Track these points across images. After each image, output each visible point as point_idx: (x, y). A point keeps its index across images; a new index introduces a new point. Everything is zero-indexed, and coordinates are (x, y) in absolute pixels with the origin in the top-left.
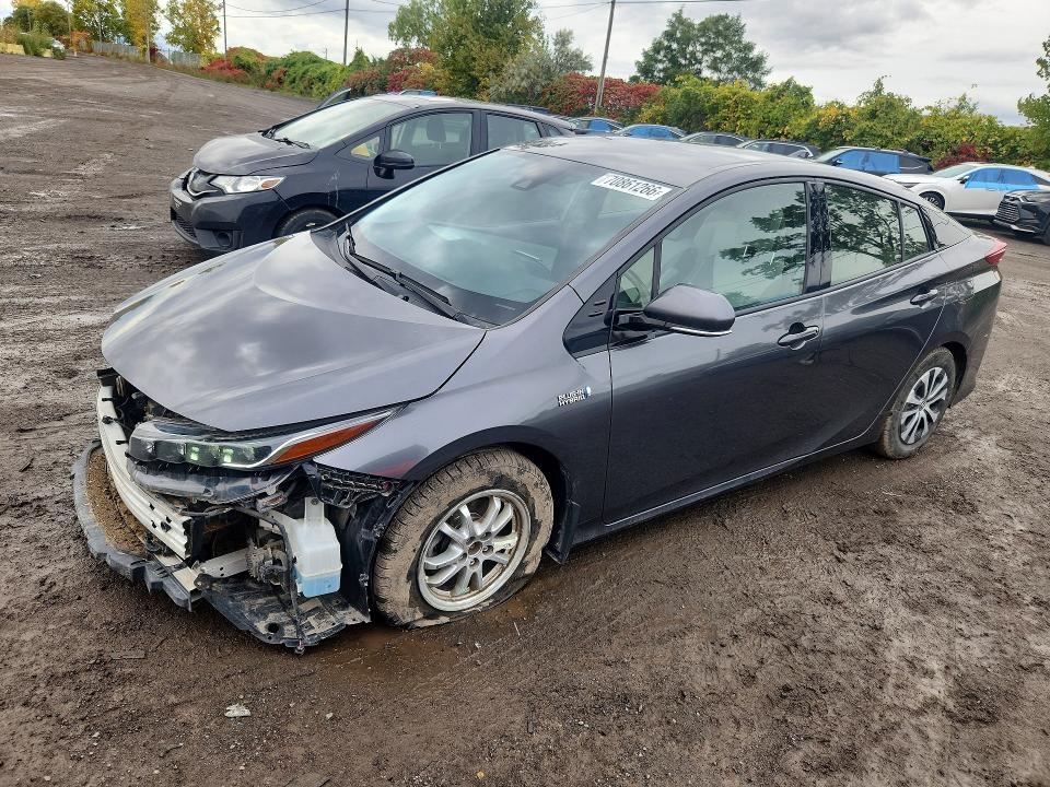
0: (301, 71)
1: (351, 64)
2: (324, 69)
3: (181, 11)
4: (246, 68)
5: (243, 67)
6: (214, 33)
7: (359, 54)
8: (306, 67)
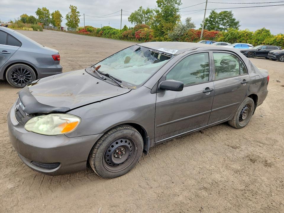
0: (108, 32)
1: (123, 29)
2: (114, 31)
3: (70, 17)
4: (90, 31)
5: (89, 31)
6: (78, 22)
7: (125, 27)
8: (109, 30)
